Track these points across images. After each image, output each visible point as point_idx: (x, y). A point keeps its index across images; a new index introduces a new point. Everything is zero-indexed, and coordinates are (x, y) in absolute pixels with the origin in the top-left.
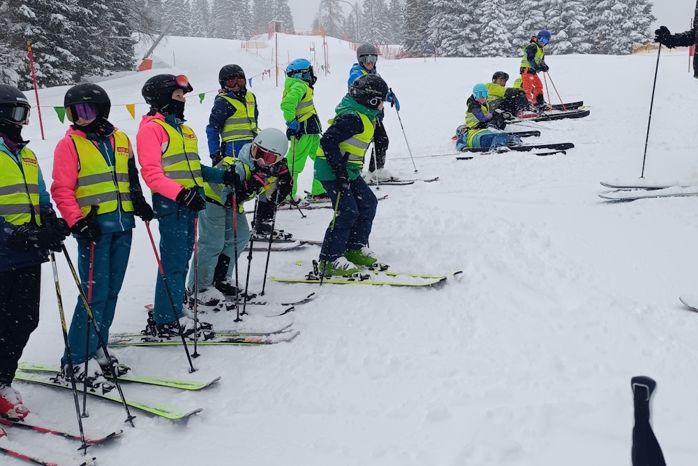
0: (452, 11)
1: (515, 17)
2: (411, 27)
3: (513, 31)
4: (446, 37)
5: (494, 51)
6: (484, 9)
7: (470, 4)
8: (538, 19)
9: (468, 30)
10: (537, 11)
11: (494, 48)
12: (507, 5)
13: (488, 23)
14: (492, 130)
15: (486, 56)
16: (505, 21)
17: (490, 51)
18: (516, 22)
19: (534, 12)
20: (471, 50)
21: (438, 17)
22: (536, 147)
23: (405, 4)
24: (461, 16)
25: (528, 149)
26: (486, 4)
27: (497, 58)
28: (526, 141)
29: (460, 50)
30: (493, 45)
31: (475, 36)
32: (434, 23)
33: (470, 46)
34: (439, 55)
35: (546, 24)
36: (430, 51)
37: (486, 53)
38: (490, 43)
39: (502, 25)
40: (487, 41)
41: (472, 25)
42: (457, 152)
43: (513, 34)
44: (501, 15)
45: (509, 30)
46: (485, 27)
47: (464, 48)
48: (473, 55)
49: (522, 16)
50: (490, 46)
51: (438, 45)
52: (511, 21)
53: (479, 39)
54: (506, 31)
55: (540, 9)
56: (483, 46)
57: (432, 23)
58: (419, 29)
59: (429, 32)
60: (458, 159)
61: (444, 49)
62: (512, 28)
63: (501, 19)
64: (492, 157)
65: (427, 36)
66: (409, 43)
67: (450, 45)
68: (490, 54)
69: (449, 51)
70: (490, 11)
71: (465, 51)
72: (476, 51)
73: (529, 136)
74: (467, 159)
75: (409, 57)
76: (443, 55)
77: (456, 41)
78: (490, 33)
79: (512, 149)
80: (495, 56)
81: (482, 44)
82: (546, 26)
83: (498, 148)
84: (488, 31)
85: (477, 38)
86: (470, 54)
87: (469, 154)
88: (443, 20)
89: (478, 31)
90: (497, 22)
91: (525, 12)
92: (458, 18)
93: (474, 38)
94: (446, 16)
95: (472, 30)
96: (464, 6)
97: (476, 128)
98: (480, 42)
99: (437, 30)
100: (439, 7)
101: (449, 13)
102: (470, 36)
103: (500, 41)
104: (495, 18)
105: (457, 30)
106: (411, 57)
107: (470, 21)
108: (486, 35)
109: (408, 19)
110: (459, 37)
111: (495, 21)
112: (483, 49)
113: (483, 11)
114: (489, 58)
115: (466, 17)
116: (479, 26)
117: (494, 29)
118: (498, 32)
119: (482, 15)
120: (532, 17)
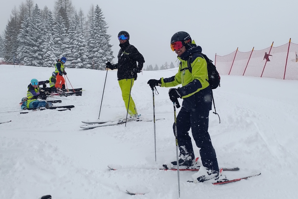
0: (29, 45)
1: (59, 51)
2: (8, 50)
3: (58, 57)
4: (26, 56)
5: (49, 65)
6: (44, 46)
7: (37, 43)
8: (69, 52)
9: (37, 54)
10: (68, 49)
11: (50, 63)
12: (55, 45)
13: (46, 52)
15: (46, 66)
16: (54, 52)
18: (59, 53)
20: (38, 63)
21: (22, 47)
22: (58, 107)
23: (4, 39)
24: (34, 47)
25: (55, 108)
26: (45, 43)
27: (51, 68)
29: (33, 63)
31: (40, 57)
32: (20, 49)
33: (38, 61)
34: (23, 64)
36: (18, 62)
38: (47, 61)
39: (53, 54)
41: (39, 52)
44: (52, 49)
45: (56, 56)
46: (45, 54)
47: (35, 62)
48: (40, 66)
51: (22, 59)
52: (57, 52)
55: (70, 48)
58: (12, 51)
59: (17, 53)
60: (21, 113)
61: (25, 62)
64: (38, 112)
65: (16, 55)
66: (7, 58)
67: (28, 60)
69: (28, 63)
70: (47, 47)
71: (36, 64)
72: (41, 64)
73: (56, 102)
74: (25, 113)
75: (6, 64)
76: (25, 64)
77: (31, 59)
82: (72, 56)
84: (47, 55)
86: (38, 65)
88: (25, 48)
89: (42, 55)
90: (51, 52)
91: (63, 49)
92: (32, 48)
95: (39, 54)
96: (35, 43)
97: (32, 99)
98: (43, 60)
99: (21, 53)
100: (22, 42)
102: (38, 57)
103: (52, 60)
104: (49, 50)
105: (32, 54)
106: (8, 64)
107: (38, 50)
108: (46, 57)
109: (7, 46)
110: (33, 57)
112: (44, 63)
114: (47, 68)
115: (36, 48)
116: (42, 53)
117: (49, 55)
118: (51, 57)
119: (44, 48)
120: (66, 51)
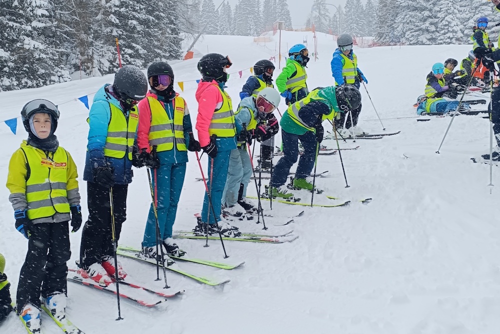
0: (416, 9)
1: (467, 12)
2: (382, 22)
3: (465, 23)
4: (410, 29)
5: (448, 40)
6: (441, 7)
7: (430, 3)
8: (486, 13)
9: (427, 24)
10: (486, 7)
11: (449, 38)
12: (461, 3)
13: (444, 18)
14: (446, 99)
15: (441, 44)
16: (458, 15)
17: (444, 40)
18: (468, 16)
19: (484, 7)
20: (429, 40)
21: (404, 14)
22: (482, 112)
23: (378, 4)
24: (423, 13)
25: (476, 113)
26: (443, 2)
27: (451, 45)
28: (474, 108)
29: (420, 40)
30: (448, 35)
31: (433, 28)
32: (400, 19)
33: (429, 36)
34: (403, 44)
35: (493, 17)
36: (396, 41)
37: (441, 41)
38: (445, 34)
39: (456, 19)
40: (443, 32)
41: (431, 20)
42: (417, 115)
43: (465, 26)
44: (456, 11)
45: (462, 23)
46: (441, 21)
47: (424, 38)
48: (431, 43)
49: (474, 11)
50: (445, 36)
51: (402, 36)
52: (464, 16)
53: (437, 31)
54: (459, 23)
55: (489, 5)
56: (439, 36)
57: (398, 19)
58: (388, 24)
59: (396, 27)
60: (418, 120)
61: (408, 39)
62: (464, 21)
63: (456, 14)
64: (446, 119)
65: (394, 29)
66: (380, 35)
67: (413, 36)
68: (444, 42)
69: (411, 41)
70: (446, 8)
71: (425, 41)
72: (433, 40)
73: (476, 104)
74: (426, 120)
75: (379, 46)
76: (406, 44)
77: (417, 33)
78: (446, 25)
79: (462, 113)
80: (449, 43)
81: (438, 34)
82: (493, 19)
83: (451, 113)
84: (444, 24)
85: (435, 29)
86: (428, 43)
87: (427, 117)
88: (407, 16)
89: (435, 24)
90: (452, 17)
91: (476, 8)
92: (420, 15)
93: (432, 30)
94: (410, 13)
95: (431, 24)
96: (425, 5)
97: (434, 97)
98: (437, 33)
99: (402, 24)
100: (405, 7)
101: (413, 10)
102: (429, 28)
103: (453, 31)
104: (450, 14)
105: (418, 24)
106: (380, 45)
107: (430, 17)
108: (443, 27)
109: (380, 17)
110: (420, 29)
111: (451, 16)
112: (439, 38)
113: (441, 8)
114: (444, 45)
115: (427, 13)
116: (437, 20)
117: (449, 22)
118: (452, 25)
119: (440, 11)
120: (482, 11)
